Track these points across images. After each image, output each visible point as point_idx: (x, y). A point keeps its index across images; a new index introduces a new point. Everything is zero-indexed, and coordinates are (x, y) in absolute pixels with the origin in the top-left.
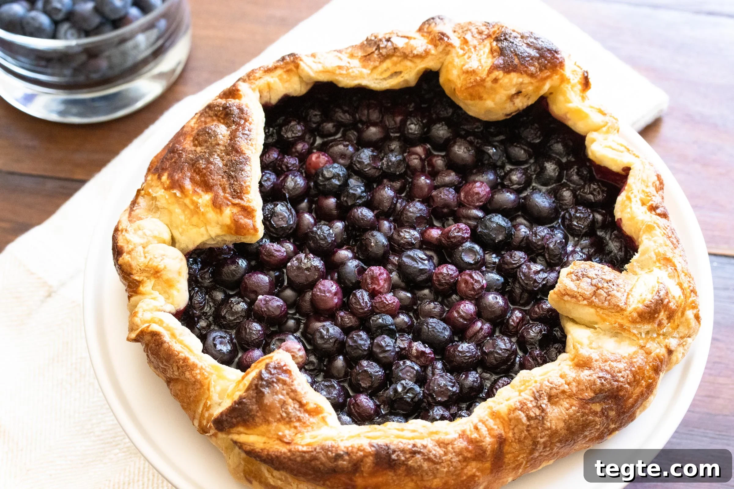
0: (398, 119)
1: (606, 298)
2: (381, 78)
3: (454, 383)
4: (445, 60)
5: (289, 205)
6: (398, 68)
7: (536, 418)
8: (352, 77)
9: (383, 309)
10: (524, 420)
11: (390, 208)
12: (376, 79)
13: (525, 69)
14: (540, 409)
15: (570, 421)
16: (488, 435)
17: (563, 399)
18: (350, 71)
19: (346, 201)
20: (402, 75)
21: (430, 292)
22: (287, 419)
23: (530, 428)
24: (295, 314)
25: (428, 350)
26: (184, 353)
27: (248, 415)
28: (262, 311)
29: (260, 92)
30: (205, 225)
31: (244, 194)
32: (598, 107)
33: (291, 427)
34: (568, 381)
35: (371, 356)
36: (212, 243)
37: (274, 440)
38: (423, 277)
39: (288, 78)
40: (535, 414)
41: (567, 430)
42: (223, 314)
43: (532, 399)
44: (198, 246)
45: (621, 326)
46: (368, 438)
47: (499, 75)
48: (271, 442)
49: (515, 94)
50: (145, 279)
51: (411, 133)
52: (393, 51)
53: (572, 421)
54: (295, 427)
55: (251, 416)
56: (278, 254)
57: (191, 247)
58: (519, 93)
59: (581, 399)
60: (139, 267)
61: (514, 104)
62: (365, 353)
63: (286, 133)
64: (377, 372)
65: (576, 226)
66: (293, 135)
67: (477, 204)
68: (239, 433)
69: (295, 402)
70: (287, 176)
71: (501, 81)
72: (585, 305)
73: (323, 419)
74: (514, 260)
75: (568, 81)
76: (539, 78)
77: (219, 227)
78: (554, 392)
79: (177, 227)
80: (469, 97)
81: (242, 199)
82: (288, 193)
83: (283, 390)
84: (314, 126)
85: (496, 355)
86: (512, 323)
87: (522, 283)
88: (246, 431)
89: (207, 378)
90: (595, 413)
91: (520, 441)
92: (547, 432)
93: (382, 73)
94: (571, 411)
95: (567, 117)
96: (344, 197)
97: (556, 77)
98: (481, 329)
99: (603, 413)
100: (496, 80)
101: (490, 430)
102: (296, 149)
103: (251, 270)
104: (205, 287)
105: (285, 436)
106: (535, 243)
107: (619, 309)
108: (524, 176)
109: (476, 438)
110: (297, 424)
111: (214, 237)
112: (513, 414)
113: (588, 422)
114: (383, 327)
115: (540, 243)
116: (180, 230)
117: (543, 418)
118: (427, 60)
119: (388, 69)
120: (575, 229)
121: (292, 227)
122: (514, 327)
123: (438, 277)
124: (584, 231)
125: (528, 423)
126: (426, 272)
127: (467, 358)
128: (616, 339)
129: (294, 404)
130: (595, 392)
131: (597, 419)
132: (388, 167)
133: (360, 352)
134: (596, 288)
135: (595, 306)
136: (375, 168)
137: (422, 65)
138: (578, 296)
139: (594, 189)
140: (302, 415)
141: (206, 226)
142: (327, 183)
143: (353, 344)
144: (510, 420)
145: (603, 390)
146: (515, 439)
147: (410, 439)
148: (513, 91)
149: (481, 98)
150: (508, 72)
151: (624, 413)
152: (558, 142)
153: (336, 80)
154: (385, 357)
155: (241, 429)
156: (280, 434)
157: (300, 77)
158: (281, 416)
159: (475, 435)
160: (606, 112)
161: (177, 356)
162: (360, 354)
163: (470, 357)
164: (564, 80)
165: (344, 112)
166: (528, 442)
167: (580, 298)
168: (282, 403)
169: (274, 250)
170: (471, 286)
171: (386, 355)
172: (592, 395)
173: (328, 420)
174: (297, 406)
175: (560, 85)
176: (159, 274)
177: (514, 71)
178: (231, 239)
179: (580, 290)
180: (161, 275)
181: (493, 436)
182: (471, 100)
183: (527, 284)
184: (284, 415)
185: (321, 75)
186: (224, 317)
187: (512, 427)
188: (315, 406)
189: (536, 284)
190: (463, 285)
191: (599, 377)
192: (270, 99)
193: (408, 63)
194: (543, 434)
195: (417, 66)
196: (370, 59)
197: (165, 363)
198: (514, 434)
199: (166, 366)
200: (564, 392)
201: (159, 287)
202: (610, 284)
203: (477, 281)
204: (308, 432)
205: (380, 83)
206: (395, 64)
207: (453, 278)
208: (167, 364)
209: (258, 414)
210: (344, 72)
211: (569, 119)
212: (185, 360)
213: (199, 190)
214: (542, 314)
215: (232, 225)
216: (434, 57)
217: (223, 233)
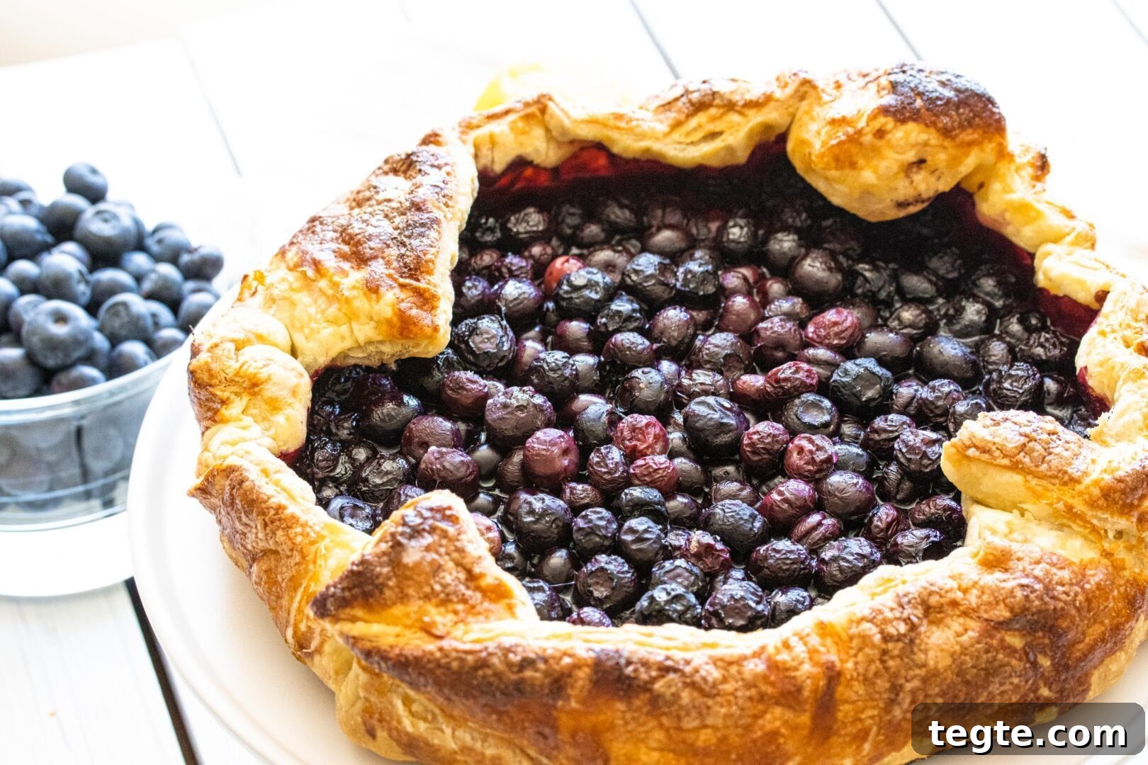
0: (714, 226)
1: (1044, 457)
2: (689, 140)
3: (761, 597)
4: (797, 109)
5: (504, 323)
6: (717, 126)
7: (899, 638)
8: (637, 135)
9: (647, 479)
10: (877, 638)
11: (681, 342)
12: (680, 143)
13: (933, 118)
14: (907, 624)
15: (963, 657)
16: (807, 660)
17: (952, 616)
18: (634, 123)
19: (605, 324)
20: (723, 137)
21: (737, 469)
22: (442, 596)
23: (886, 658)
24: (493, 488)
25: (719, 546)
26: (278, 499)
27: (372, 583)
28: (432, 469)
29: (477, 147)
30: (350, 320)
31: (422, 272)
32: (1060, 205)
33: (447, 611)
34: (964, 586)
35: (616, 547)
36: (358, 357)
37: (414, 630)
38: (725, 438)
39: (527, 129)
40: (897, 630)
41: (958, 675)
42: (364, 475)
43: (894, 605)
44: (333, 359)
45: (1070, 508)
46: (587, 641)
47: (886, 124)
48: (408, 633)
49: (914, 163)
50: (233, 396)
51: (733, 241)
52: (711, 97)
53: (968, 658)
54: (456, 613)
55: (377, 587)
56: (474, 386)
57: (323, 361)
58: (921, 162)
59: (986, 620)
60: (223, 375)
61: (912, 182)
62: (607, 543)
63: (515, 225)
64: (623, 573)
65: (1008, 390)
66: (528, 228)
67: (836, 342)
68: (354, 620)
69: (460, 569)
70: (506, 282)
71: (889, 136)
72: (1005, 467)
73: (510, 608)
74: (890, 426)
75: (1011, 157)
76: (958, 140)
77: (372, 324)
78: (934, 600)
79: (301, 329)
80: (833, 164)
81: (418, 280)
82: (505, 306)
83: (441, 546)
84: (569, 231)
85: (842, 563)
86: (879, 523)
87: (902, 460)
88: (367, 617)
89: (313, 543)
90: (1011, 651)
91: (866, 680)
92: (918, 671)
93: (688, 134)
94: (965, 638)
95: (1004, 219)
96: (602, 317)
97: (990, 147)
98: (820, 524)
99: (1027, 654)
100: (880, 134)
101: (812, 652)
102: (530, 252)
103: (424, 411)
104: (341, 441)
105: (433, 624)
106: (932, 402)
107: (1066, 478)
108: (924, 316)
109: (784, 663)
110: (460, 607)
111: (362, 344)
112: (857, 627)
113: (996, 664)
114: (643, 505)
115: (940, 403)
116: (307, 331)
117: (912, 641)
118: (766, 110)
119: (700, 126)
120: (1006, 396)
121: (504, 357)
122: (882, 530)
123: (750, 439)
124: (1023, 399)
125: (884, 646)
126: (730, 431)
127: (788, 562)
128: (1059, 533)
129: (458, 572)
130: (1012, 610)
131: (1014, 662)
132: (686, 282)
133: (597, 539)
134: (1027, 439)
135: (1022, 469)
136: (663, 284)
137: (756, 119)
138: (994, 448)
139: (1047, 340)
140: (469, 593)
141: (350, 324)
142: (574, 295)
143: (585, 526)
144: (851, 638)
145: (1028, 609)
146: (859, 674)
147: (661, 648)
148: (911, 156)
149: (853, 165)
150: (903, 121)
151: (1067, 668)
152: (989, 275)
153: (609, 138)
154: (640, 550)
155: (359, 612)
156: (426, 619)
157: (548, 130)
158: (432, 589)
159: (784, 657)
160: (1075, 214)
161: (265, 502)
162: (597, 543)
163: (794, 562)
164: (1003, 154)
165: (622, 206)
166: (883, 684)
167: (997, 453)
168: (435, 568)
169: (467, 379)
170: (808, 457)
171: (644, 546)
172: (1007, 614)
173: (519, 610)
174: (462, 576)
175: (996, 163)
176: (256, 389)
177: (915, 120)
178: (390, 351)
179: (996, 440)
180: (260, 390)
181: (816, 664)
182: (837, 169)
183: (909, 460)
184: (437, 587)
185: (583, 126)
186: (366, 480)
187: (853, 652)
188: (497, 582)
189: (925, 462)
190: (795, 455)
191: (1022, 586)
192: (493, 161)
193: (735, 118)
194: (911, 673)
195: (748, 122)
196: (670, 110)
197: (244, 519)
198: (856, 663)
199: (246, 525)
200: (954, 604)
201: (255, 411)
202: (1054, 437)
203: (819, 448)
204: (477, 622)
205: (684, 149)
206: (713, 119)
207: (777, 441)
208: (248, 522)
209: (391, 583)
210: (623, 125)
211: (1008, 224)
212: (279, 508)
213: (346, 266)
214: (933, 514)
215: (395, 320)
216: (778, 104)
217: (380, 338)
